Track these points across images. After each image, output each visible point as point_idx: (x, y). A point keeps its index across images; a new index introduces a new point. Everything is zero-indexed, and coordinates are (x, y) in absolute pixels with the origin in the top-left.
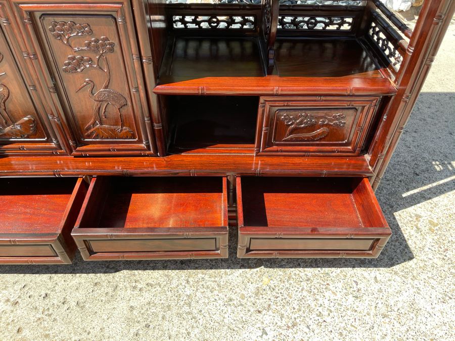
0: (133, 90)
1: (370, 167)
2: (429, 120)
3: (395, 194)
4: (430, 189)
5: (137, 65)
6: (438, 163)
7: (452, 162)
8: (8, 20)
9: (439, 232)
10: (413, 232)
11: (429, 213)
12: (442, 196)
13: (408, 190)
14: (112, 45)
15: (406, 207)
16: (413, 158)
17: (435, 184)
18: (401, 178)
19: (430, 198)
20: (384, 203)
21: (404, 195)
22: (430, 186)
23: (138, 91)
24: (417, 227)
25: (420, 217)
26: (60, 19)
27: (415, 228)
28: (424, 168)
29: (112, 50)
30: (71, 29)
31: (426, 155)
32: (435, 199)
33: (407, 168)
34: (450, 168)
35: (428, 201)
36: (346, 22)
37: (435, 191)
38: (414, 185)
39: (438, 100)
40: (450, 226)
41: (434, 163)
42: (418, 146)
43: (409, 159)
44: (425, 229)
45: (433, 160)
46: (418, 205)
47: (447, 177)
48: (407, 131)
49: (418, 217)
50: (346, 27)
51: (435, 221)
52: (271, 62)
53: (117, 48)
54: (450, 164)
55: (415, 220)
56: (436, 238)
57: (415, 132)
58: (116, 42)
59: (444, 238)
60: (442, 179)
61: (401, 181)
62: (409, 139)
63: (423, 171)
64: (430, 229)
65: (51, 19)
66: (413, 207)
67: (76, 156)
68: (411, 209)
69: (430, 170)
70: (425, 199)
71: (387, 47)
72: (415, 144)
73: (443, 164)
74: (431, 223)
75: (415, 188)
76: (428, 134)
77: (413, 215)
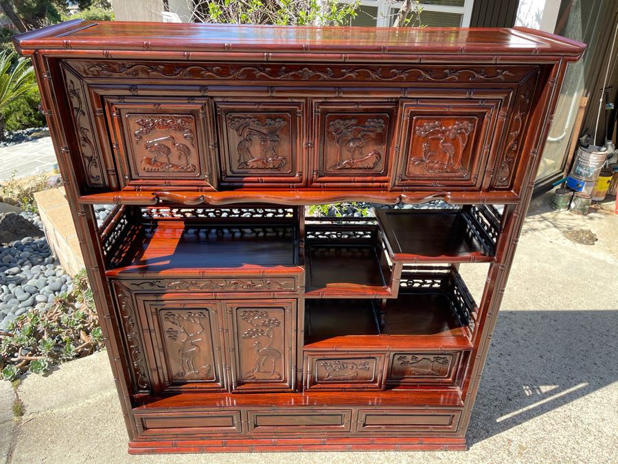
0: (287, 349)
1: (462, 402)
2: (522, 342)
3: (491, 419)
4: (520, 414)
5: (294, 334)
6: (528, 387)
7: (541, 387)
8: (216, 311)
9: (527, 455)
10: (505, 456)
11: (519, 438)
12: (531, 421)
13: (502, 415)
14: (279, 323)
15: (500, 432)
16: (506, 383)
17: (525, 409)
18: (496, 403)
19: (520, 423)
20: (481, 428)
21: (498, 421)
22: (521, 411)
23: (291, 349)
24: (508, 451)
25: (512, 441)
26: (247, 310)
27: (507, 452)
28: (516, 393)
29: (278, 326)
30: (255, 315)
31: (518, 380)
32: (525, 424)
33: (502, 393)
34: (539, 393)
35: (519, 426)
36: (436, 283)
37: (524, 415)
38: (507, 410)
39: (531, 320)
40: (536, 449)
41: (524, 388)
42: (511, 370)
43: (503, 383)
44: (515, 453)
45: (525, 385)
46: (510, 430)
47: (536, 401)
48: (501, 354)
49: (510, 441)
50: (436, 285)
51: (525, 446)
52: (383, 322)
53: (282, 325)
54: (539, 389)
55: (507, 444)
56: (524, 460)
57: (509, 355)
58: (282, 321)
59: (530, 460)
60: (531, 404)
61: (495, 406)
62: (503, 363)
63: (515, 396)
64: (520, 453)
65: (244, 310)
66: (506, 432)
67: (233, 393)
68: (504, 434)
69: (521, 395)
70: (517, 424)
71: (465, 311)
72: (509, 368)
73: (533, 389)
74: (521, 447)
75: (508, 413)
76: (520, 357)
77: (506, 440)
